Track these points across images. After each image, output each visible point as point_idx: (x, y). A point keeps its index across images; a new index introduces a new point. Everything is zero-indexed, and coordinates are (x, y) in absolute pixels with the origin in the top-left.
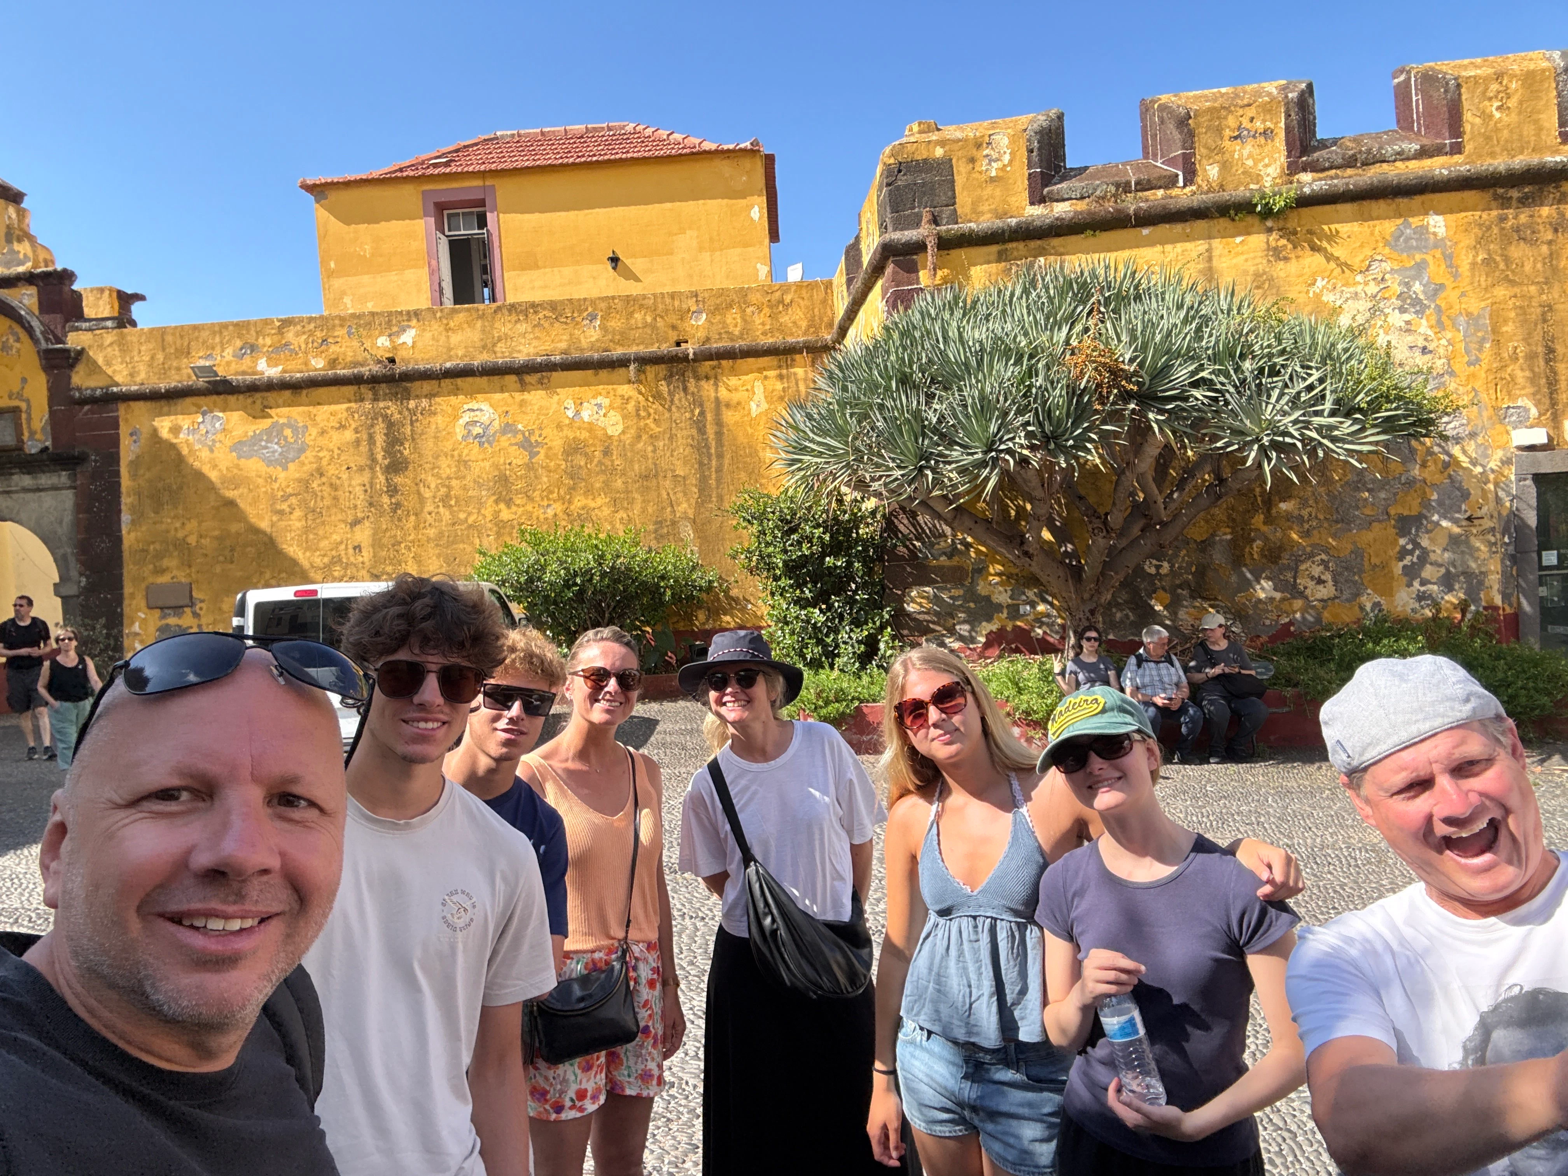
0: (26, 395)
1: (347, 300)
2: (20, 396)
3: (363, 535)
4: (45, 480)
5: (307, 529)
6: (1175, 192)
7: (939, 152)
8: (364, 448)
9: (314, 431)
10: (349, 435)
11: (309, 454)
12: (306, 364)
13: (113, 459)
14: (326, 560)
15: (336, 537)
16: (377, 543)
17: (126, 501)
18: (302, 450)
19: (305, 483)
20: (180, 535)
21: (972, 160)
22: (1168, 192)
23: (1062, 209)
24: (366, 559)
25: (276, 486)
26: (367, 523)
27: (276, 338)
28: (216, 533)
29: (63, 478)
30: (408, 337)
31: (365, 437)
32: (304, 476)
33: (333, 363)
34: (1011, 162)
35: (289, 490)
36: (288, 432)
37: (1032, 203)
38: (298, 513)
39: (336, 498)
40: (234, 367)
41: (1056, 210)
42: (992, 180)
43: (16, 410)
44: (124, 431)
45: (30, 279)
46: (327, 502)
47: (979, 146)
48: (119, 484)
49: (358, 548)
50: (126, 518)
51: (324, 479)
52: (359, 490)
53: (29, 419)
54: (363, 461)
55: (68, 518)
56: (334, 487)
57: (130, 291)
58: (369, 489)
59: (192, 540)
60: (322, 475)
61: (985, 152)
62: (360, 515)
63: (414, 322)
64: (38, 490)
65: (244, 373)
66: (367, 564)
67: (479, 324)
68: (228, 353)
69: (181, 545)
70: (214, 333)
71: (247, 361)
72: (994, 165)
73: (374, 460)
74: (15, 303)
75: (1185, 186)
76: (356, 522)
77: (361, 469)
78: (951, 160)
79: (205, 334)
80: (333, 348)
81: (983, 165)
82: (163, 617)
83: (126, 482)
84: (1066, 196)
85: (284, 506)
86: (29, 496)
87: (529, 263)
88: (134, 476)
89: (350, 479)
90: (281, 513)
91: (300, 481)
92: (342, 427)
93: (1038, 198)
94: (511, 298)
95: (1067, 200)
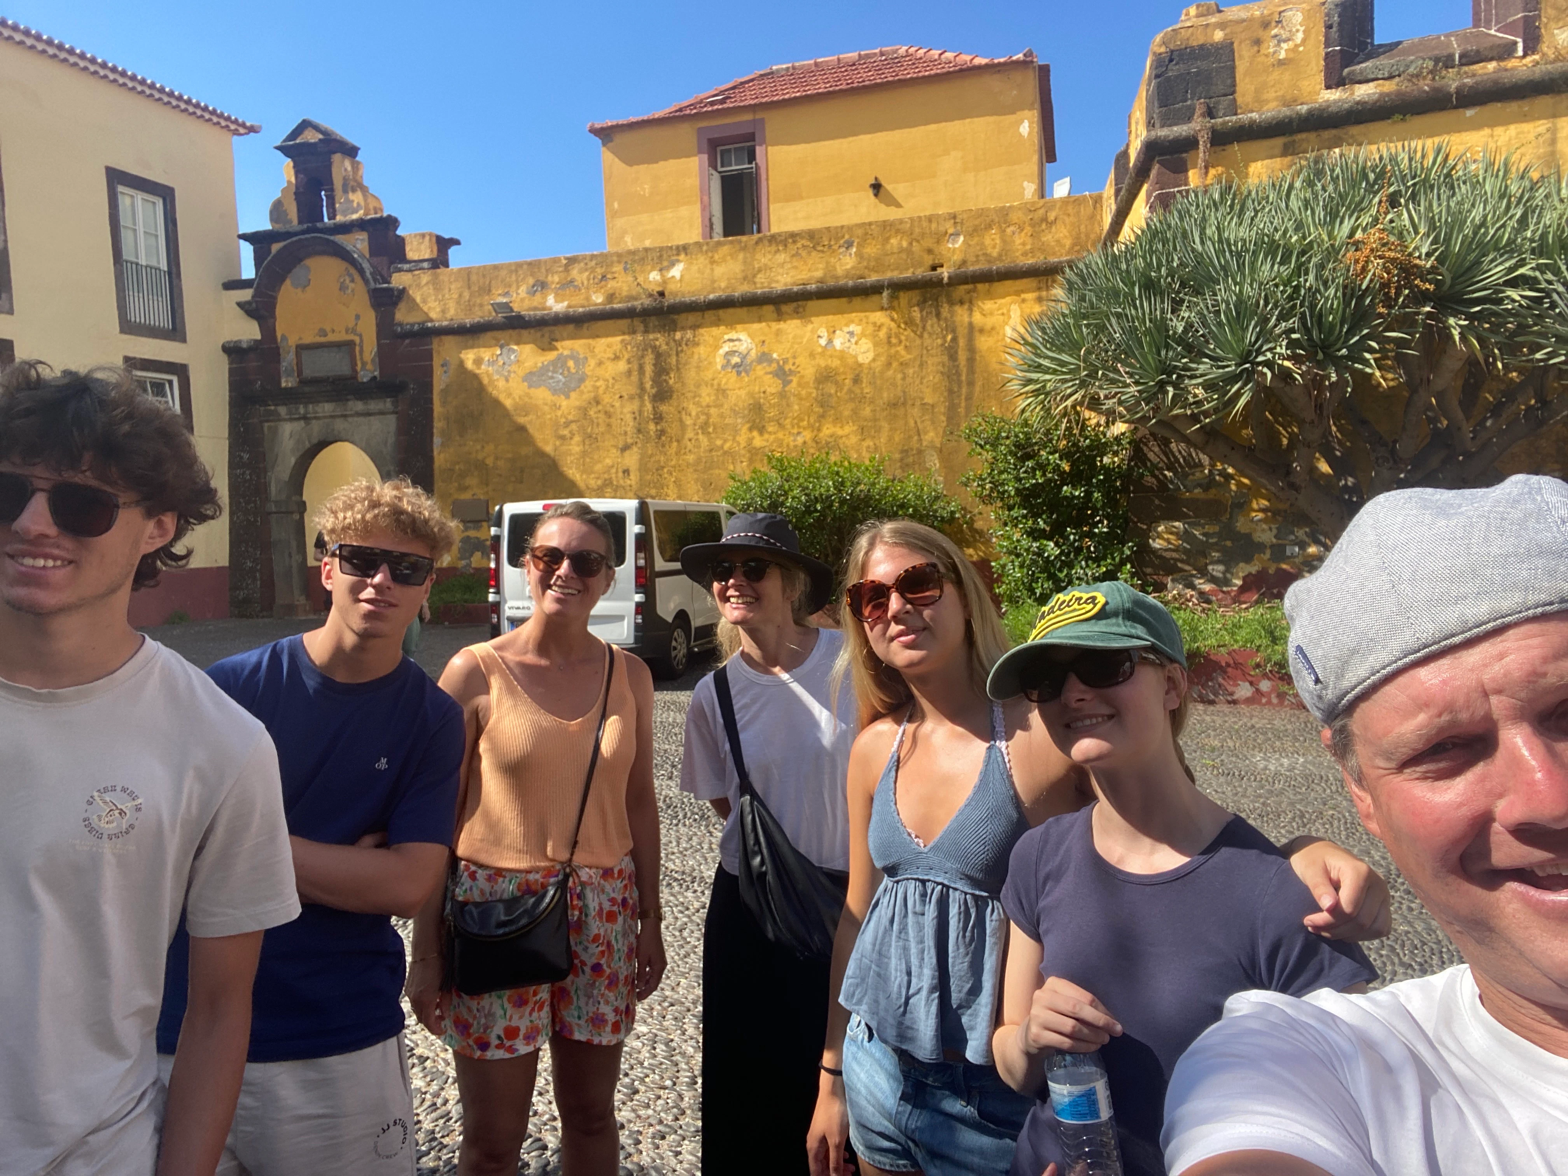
0: (359, 329)
1: (628, 239)
2: (354, 331)
3: (631, 460)
4: (374, 405)
5: (584, 454)
6: (1513, 62)
7: (1218, 36)
8: (635, 377)
9: (592, 362)
10: (622, 366)
11: (588, 385)
12: (588, 298)
13: (427, 387)
14: (599, 482)
15: (608, 461)
16: (643, 468)
17: (438, 425)
18: (582, 380)
19: (584, 411)
20: (480, 456)
21: (1258, 42)
22: (1502, 63)
23: (1364, 92)
24: (633, 483)
25: (559, 413)
26: (635, 449)
27: (563, 275)
28: (510, 456)
29: (388, 404)
30: (676, 272)
31: (636, 367)
32: (584, 404)
33: (611, 297)
34: (1304, 41)
35: (571, 417)
36: (571, 363)
37: (1328, 87)
38: (577, 438)
39: (609, 425)
40: (527, 304)
41: (1356, 94)
42: (1281, 63)
43: (350, 344)
44: (436, 362)
45: (362, 225)
46: (602, 429)
47: (1266, 25)
48: (432, 410)
49: (626, 472)
50: (437, 440)
51: (600, 407)
52: (629, 418)
53: (361, 351)
54: (633, 390)
55: (391, 440)
56: (608, 415)
57: (447, 236)
58: (638, 416)
59: (490, 461)
60: (598, 403)
61: (1274, 32)
62: (630, 441)
63: (682, 257)
64: (369, 414)
65: (535, 309)
66: (634, 487)
67: (741, 256)
68: (523, 290)
69: (481, 466)
70: (511, 272)
71: (538, 297)
72: (1285, 46)
73: (642, 388)
74: (349, 247)
75: (1525, 56)
76: (625, 448)
77: (631, 398)
78: (1232, 43)
79: (503, 273)
80: (611, 284)
81: (1270, 47)
82: (466, 529)
83: (438, 408)
84: (1373, 76)
85: (566, 432)
86: (361, 419)
87: (793, 195)
88: (444, 403)
89: (622, 406)
90: (563, 438)
91: (579, 408)
92: (616, 358)
93: (1334, 80)
94: (774, 230)
95: (1373, 80)
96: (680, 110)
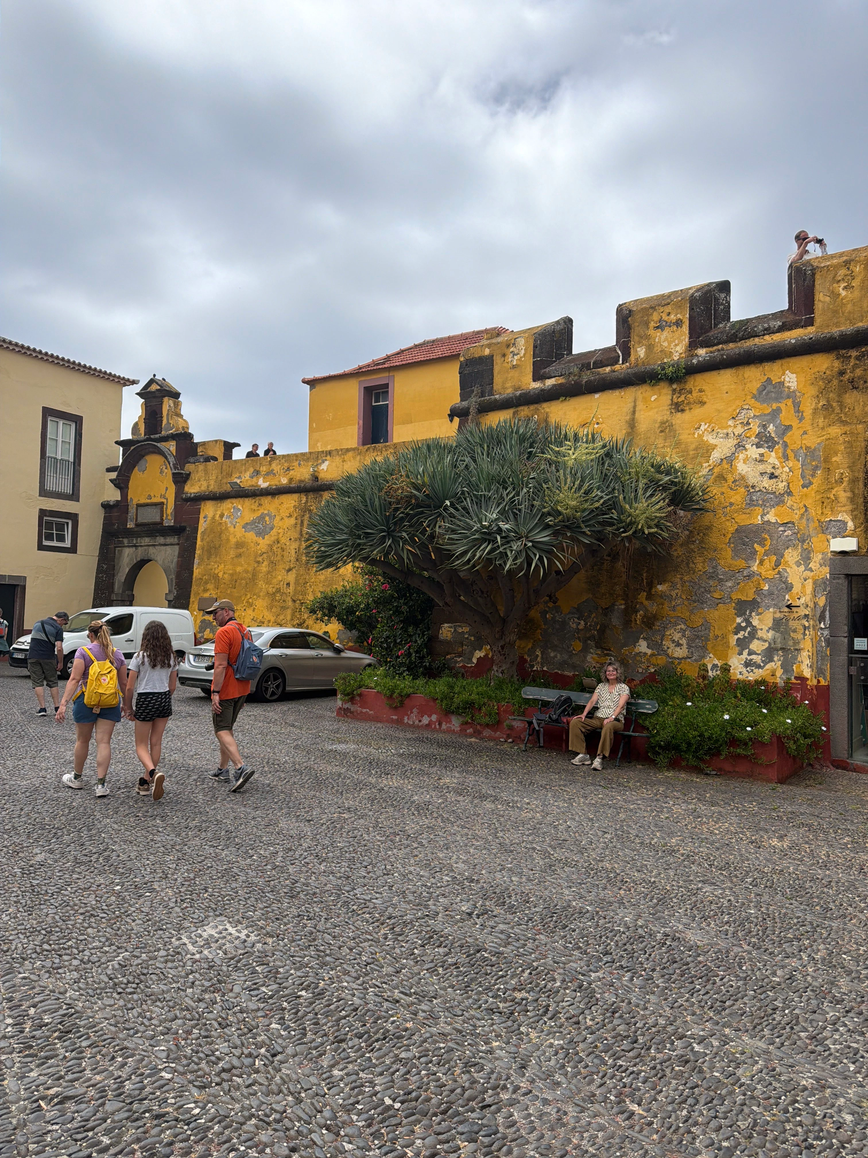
0: (167, 496)
1: (319, 445)
2: (164, 497)
3: (291, 577)
4: (169, 540)
5: (269, 572)
6: (617, 367)
7: (487, 352)
8: (298, 529)
9: (278, 518)
10: (292, 521)
11: (274, 532)
12: (279, 481)
13: (196, 529)
14: (274, 590)
15: (280, 578)
16: (297, 582)
17: (198, 552)
18: (272, 529)
19: (271, 546)
20: (216, 572)
21: (504, 355)
22: (613, 368)
23: (550, 382)
24: (291, 591)
25: (259, 547)
26: (294, 571)
27: (268, 467)
28: (231, 572)
29: (174, 540)
30: (324, 466)
31: (299, 522)
32: (271, 543)
33: (291, 480)
34: (525, 354)
35: (263, 550)
36: (267, 518)
37: (534, 381)
38: (265, 563)
39: (283, 556)
40: (250, 483)
41: (547, 384)
42: (514, 367)
43: (162, 503)
44: (202, 516)
45: (173, 437)
46: (279, 558)
47: (508, 346)
48: (196, 543)
49: (288, 584)
50: (196, 561)
51: (279, 545)
52: (293, 552)
53: (167, 508)
54: (297, 535)
55: (175, 560)
56: (283, 550)
57: (231, 441)
58: (298, 551)
59: (220, 575)
60: (278, 542)
61: (512, 349)
62: (292, 566)
63: (328, 457)
64: (165, 545)
65: (253, 486)
66: (292, 594)
67: (358, 458)
68: (247, 475)
69: (216, 577)
70: (242, 465)
71: (255, 479)
72: (516, 357)
73: (301, 535)
74: (165, 450)
75: (623, 363)
76: (290, 570)
77: (296, 540)
78: (493, 356)
79: (239, 465)
80: (292, 472)
81: (509, 358)
82: (203, 615)
83: (199, 542)
84: (553, 375)
85: (260, 559)
86: (162, 547)
87: (408, 420)
88: (202, 540)
89: (290, 545)
90: (258, 562)
91: (269, 545)
92: (290, 516)
93: (537, 377)
94: (395, 441)
95: (555, 377)
96: (360, 368)
